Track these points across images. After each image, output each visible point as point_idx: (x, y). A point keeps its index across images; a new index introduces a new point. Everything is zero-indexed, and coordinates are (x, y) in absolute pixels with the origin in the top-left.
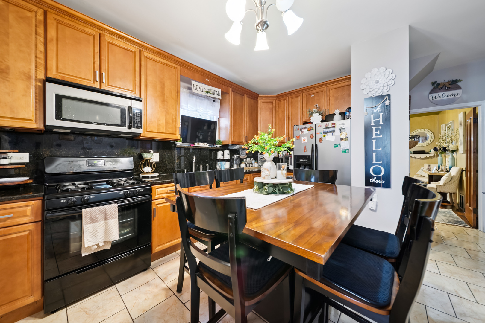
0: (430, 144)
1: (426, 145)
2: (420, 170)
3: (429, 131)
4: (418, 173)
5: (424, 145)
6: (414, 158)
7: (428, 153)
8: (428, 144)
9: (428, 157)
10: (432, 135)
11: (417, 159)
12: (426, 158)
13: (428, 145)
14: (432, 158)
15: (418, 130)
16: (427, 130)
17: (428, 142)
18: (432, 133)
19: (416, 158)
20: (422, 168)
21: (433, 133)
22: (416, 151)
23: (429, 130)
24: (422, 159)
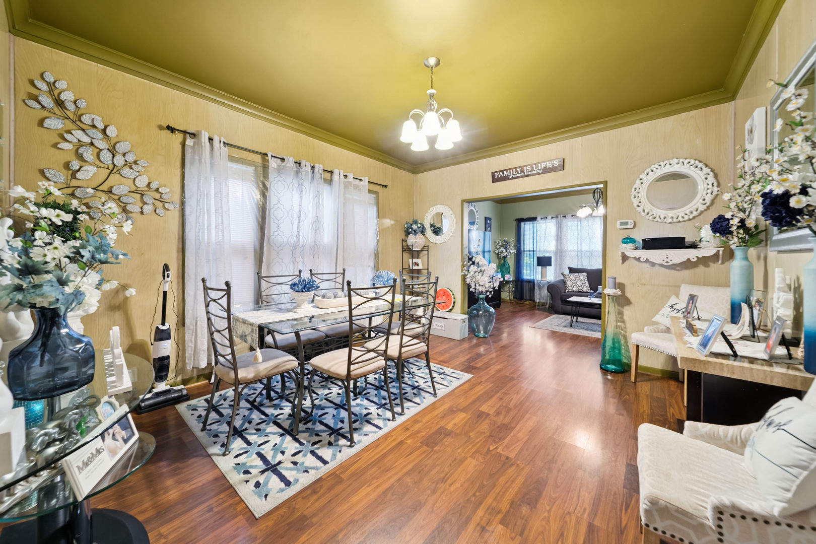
0: (702, 212)
1: (686, 218)
2: (666, 310)
3: (701, 165)
4: (657, 318)
5: (680, 219)
6: (647, 265)
7: (694, 246)
8: (695, 214)
9: (696, 259)
10: (711, 178)
11: (657, 267)
12: (687, 265)
13: (694, 218)
14: (707, 266)
15: (662, 164)
16: (692, 162)
17: (695, 207)
18: (708, 170)
19: (653, 264)
20: (673, 300)
21: (712, 170)
22: (652, 239)
23: (700, 162)
24: (674, 267)
